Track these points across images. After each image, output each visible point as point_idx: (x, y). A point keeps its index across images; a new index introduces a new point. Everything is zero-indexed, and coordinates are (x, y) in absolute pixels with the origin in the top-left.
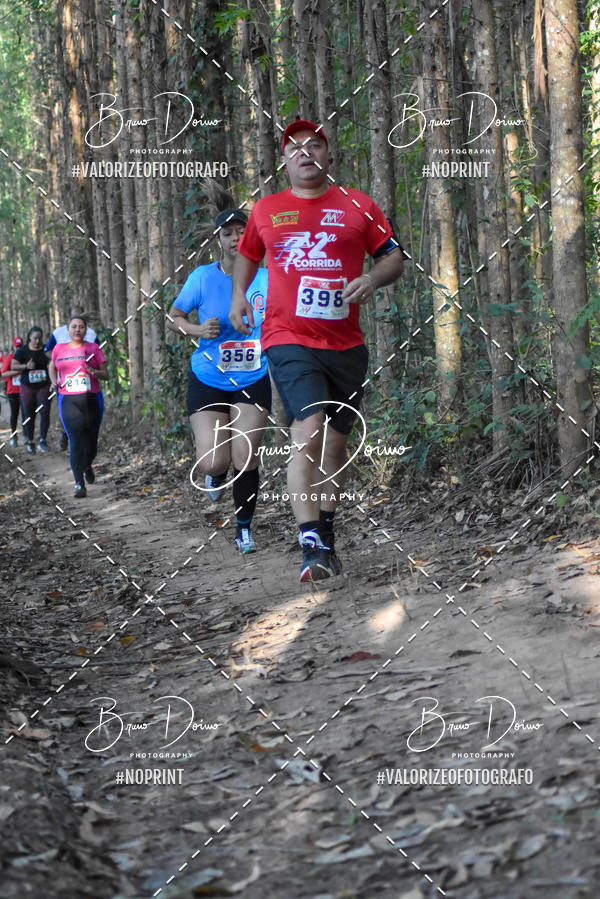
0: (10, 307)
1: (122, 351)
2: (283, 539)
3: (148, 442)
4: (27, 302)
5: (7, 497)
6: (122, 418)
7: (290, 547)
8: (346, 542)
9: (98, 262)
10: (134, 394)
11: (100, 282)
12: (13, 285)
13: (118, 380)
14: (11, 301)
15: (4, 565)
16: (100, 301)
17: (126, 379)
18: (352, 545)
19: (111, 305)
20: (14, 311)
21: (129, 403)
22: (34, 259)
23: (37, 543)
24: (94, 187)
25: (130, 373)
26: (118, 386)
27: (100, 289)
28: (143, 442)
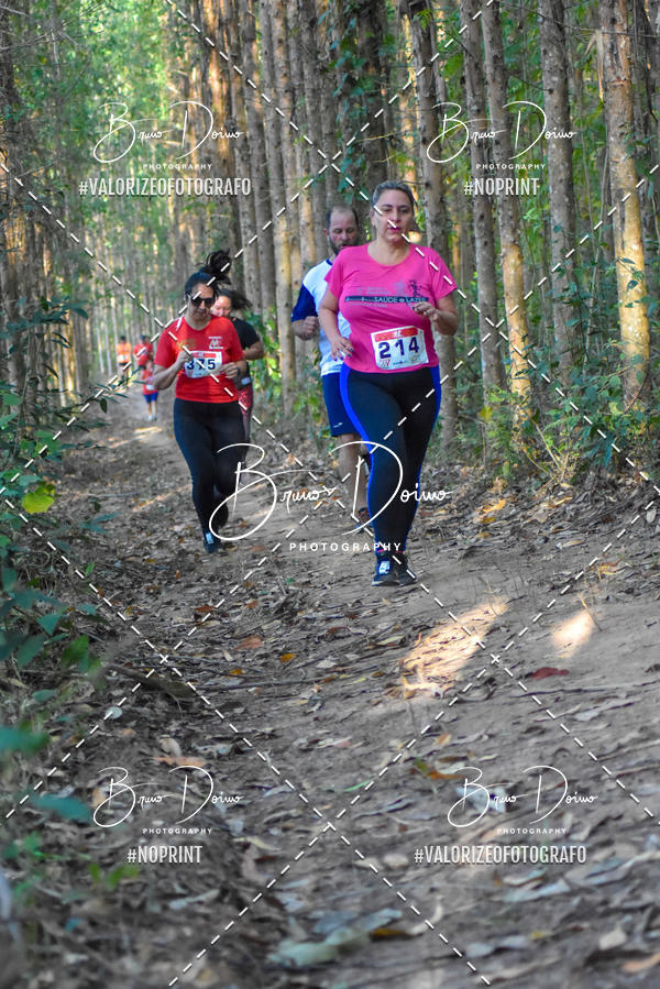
0: (147, 295)
1: (272, 340)
2: (455, 544)
3: (302, 439)
4: (165, 288)
5: (148, 503)
6: (273, 414)
7: (464, 552)
8: (525, 546)
9: (243, 243)
10: (285, 386)
11: (246, 265)
12: (149, 269)
13: (267, 372)
14: (147, 287)
15: (147, 577)
16: (247, 284)
17: (276, 370)
18: (532, 550)
19: (258, 290)
20: (151, 299)
21: (281, 397)
22: (172, 241)
23: (183, 553)
24: (238, 160)
25: (280, 365)
26: (267, 378)
27: (245, 272)
28: (297, 440)
